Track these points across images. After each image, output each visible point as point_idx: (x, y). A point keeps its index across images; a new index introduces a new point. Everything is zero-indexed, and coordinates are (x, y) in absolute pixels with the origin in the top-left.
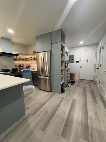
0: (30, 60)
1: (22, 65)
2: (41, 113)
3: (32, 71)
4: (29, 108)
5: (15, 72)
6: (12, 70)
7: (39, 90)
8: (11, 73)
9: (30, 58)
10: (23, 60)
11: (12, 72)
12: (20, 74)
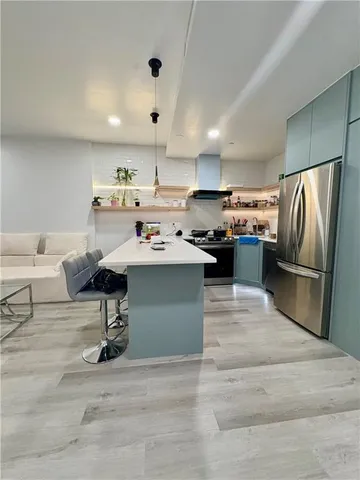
0: (268, 205)
1: (241, 223)
2: (242, 379)
3: (266, 243)
4: (219, 345)
5: (218, 240)
6: (212, 233)
7: (277, 313)
8: (207, 241)
9: (269, 199)
10: (247, 206)
11: (210, 239)
12: (230, 246)
